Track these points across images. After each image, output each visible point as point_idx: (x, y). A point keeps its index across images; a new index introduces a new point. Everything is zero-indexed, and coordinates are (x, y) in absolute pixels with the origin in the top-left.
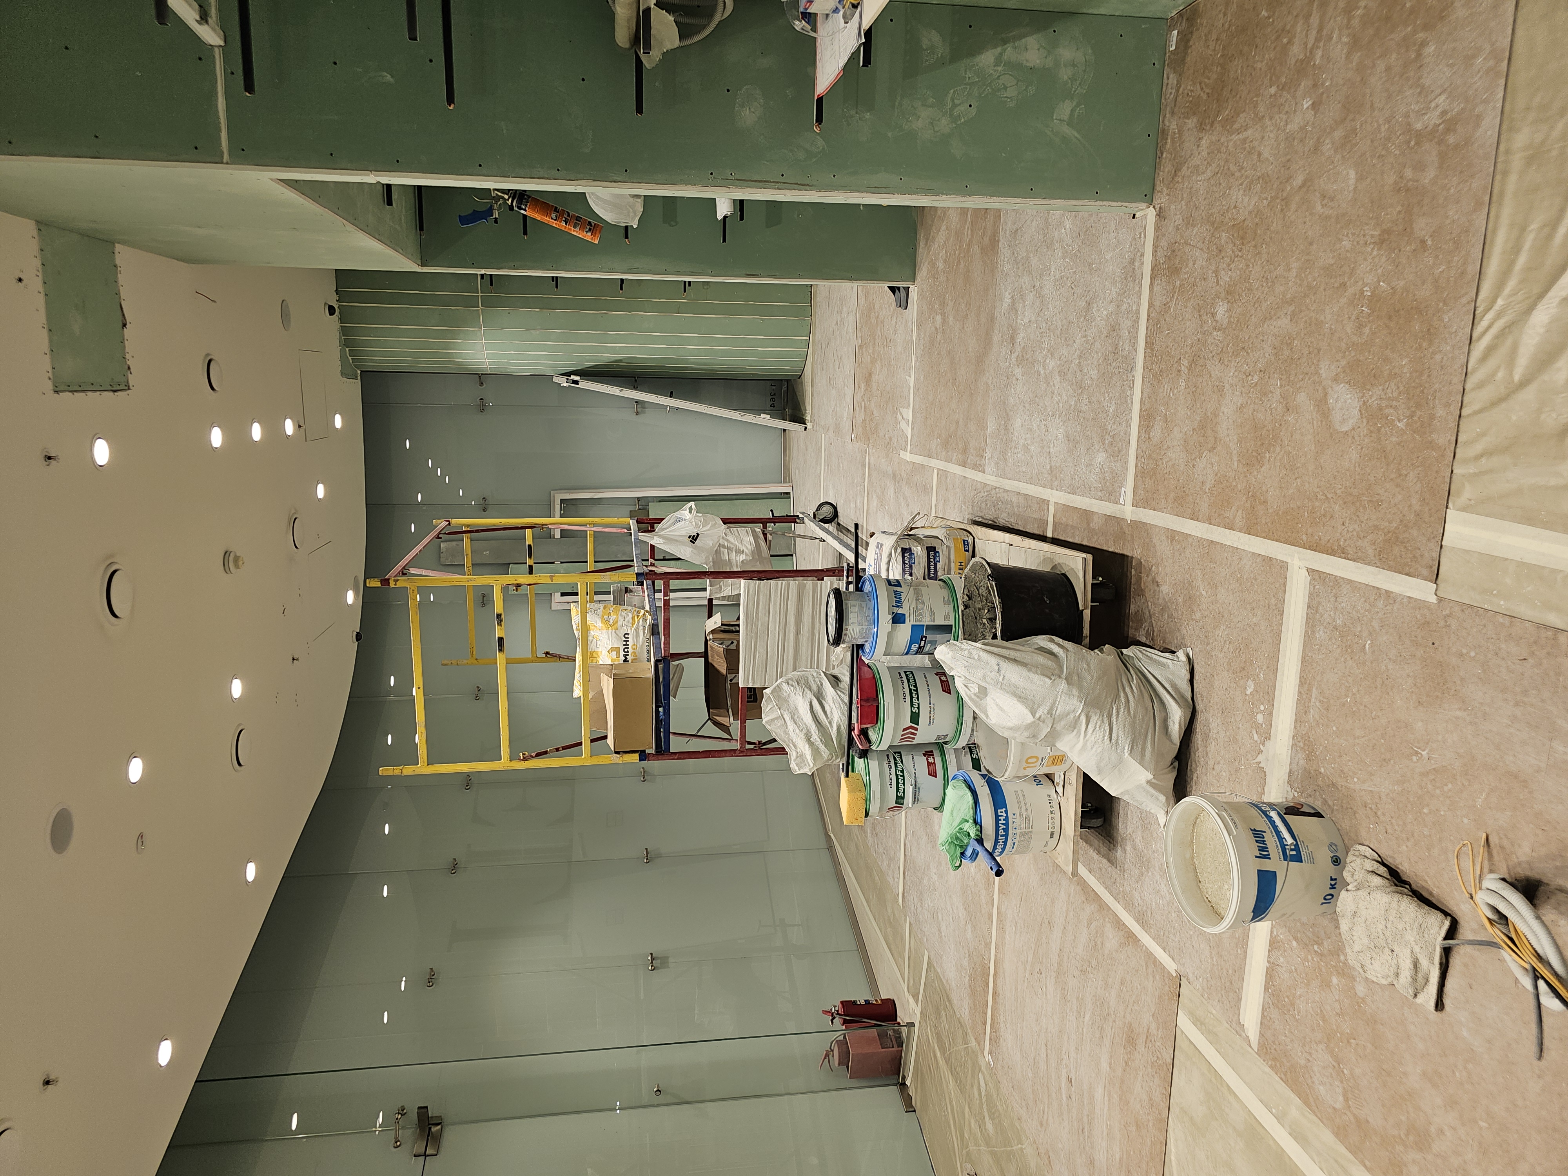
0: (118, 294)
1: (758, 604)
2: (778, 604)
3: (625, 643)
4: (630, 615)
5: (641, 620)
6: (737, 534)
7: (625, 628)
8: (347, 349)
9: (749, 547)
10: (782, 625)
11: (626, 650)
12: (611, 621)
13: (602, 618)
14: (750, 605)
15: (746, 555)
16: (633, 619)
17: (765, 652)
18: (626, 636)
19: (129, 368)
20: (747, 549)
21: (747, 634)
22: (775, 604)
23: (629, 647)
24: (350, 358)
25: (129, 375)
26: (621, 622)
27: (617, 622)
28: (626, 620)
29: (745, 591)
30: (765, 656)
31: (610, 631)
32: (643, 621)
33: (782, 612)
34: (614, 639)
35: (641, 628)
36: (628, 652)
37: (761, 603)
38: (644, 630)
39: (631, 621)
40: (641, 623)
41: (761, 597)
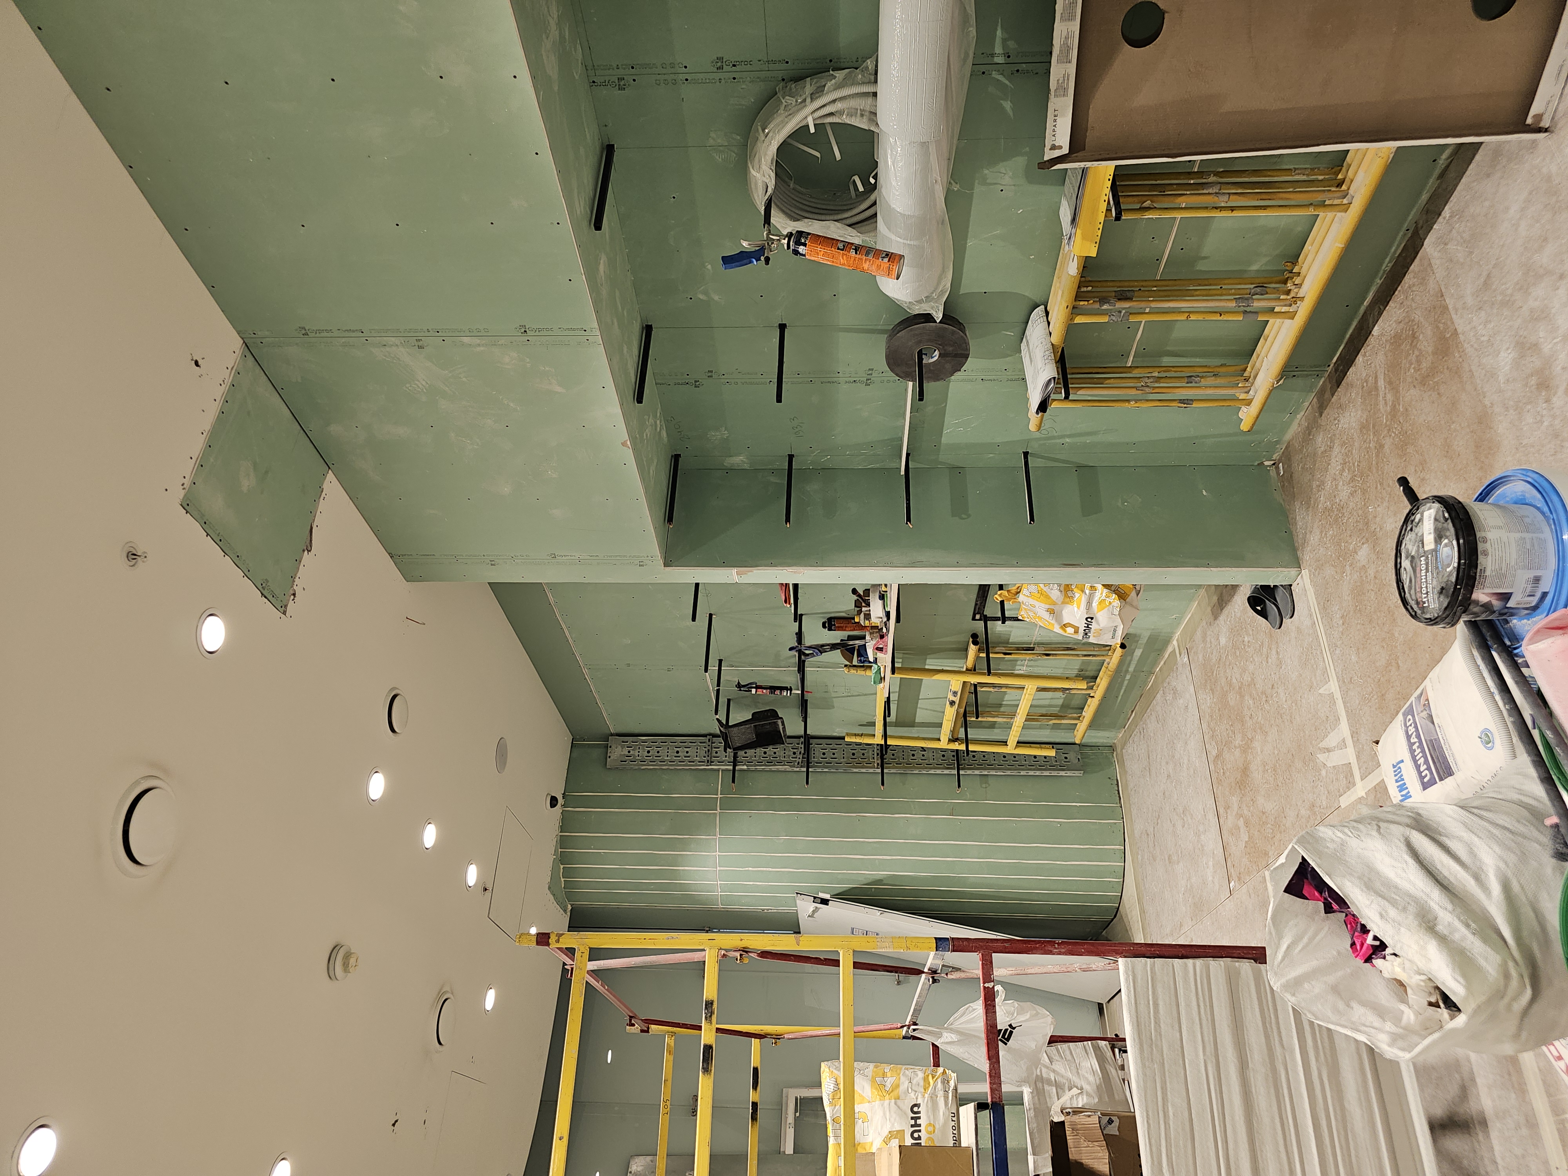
0: (312, 513)
1: (1156, 1005)
2: (1194, 1003)
3: (913, 1122)
4: (921, 1075)
5: (939, 1081)
6: (1069, 1057)
7: (912, 1095)
8: (562, 867)
9: (1091, 1078)
10: (1210, 1048)
11: (916, 1135)
12: (888, 1085)
13: (873, 1081)
14: (1142, 1007)
15: (1088, 1094)
16: (926, 1079)
17: (1185, 1105)
18: (915, 1109)
19: (294, 595)
20: (1089, 1083)
21: (1144, 1065)
22: (1188, 1005)
23: (922, 1128)
24: (562, 880)
25: (291, 602)
26: (904, 1085)
27: (898, 1086)
28: (914, 1082)
29: (1127, 980)
30: (1186, 1114)
31: (887, 1102)
32: (943, 1083)
33: (1204, 1022)
34: (894, 1115)
35: (941, 1094)
36: (919, 1138)
37: (1161, 1003)
38: (946, 1098)
39: (922, 1083)
40: (940, 1085)
41: (1160, 990)
